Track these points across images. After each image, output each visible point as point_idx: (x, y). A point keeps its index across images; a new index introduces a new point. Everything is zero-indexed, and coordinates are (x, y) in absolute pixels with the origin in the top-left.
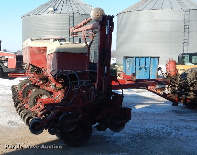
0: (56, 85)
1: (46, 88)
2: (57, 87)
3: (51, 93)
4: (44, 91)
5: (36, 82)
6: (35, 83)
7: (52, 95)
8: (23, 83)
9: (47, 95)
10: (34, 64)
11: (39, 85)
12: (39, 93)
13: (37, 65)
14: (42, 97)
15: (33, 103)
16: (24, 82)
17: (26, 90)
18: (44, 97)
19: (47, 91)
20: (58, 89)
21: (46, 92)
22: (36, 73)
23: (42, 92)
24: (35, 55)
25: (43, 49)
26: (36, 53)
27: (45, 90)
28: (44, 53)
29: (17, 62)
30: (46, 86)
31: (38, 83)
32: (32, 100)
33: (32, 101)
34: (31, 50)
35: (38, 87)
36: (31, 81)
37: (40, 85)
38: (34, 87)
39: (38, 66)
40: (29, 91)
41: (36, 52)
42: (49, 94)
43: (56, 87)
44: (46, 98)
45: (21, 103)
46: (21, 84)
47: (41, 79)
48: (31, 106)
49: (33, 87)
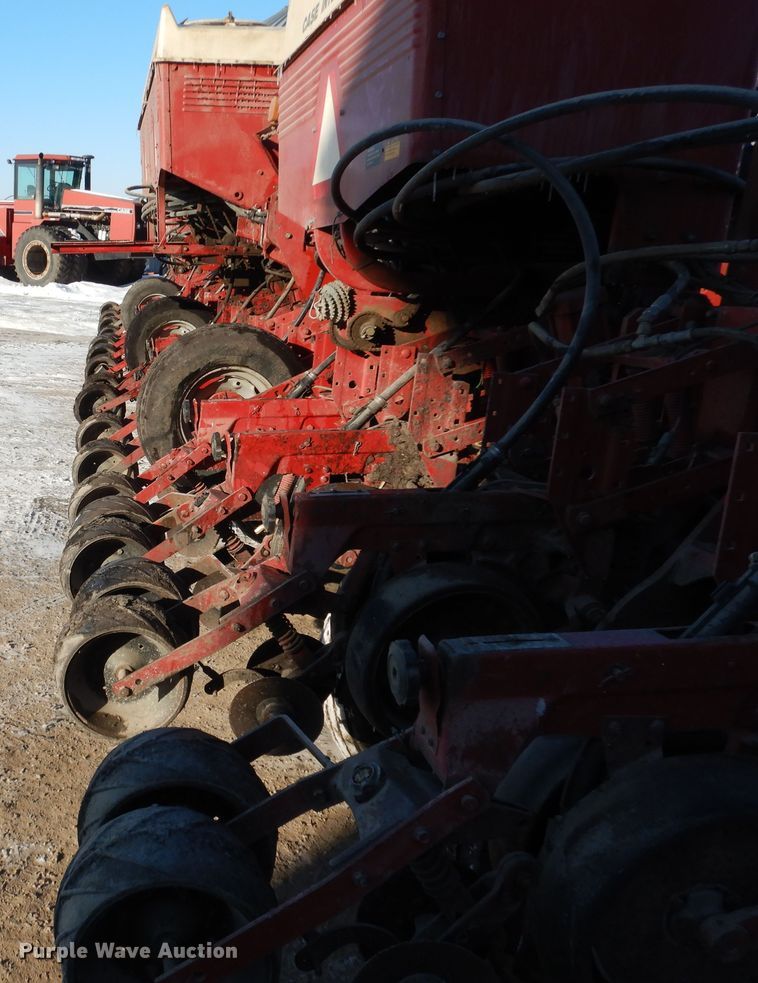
0: (352, 293)
1: (255, 321)
2: (365, 316)
3: (297, 358)
4: (248, 344)
5: (197, 288)
6: (194, 291)
7: (310, 374)
8: (142, 295)
9: (266, 371)
10: (192, 175)
11: (210, 302)
12: (212, 352)
13: (208, 182)
14: (233, 382)
15: (168, 421)
16: (144, 290)
17: (146, 327)
18: (248, 384)
19: (266, 338)
20: (368, 330)
21: (259, 348)
22: (198, 238)
23: (231, 351)
24: (199, 116)
25: (246, 76)
26: (205, 103)
27: (253, 337)
28: (254, 104)
29: (139, 226)
30: (249, 305)
31: (207, 295)
32: (159, 402)
33: (162, 408)
34: (175, 86)
35: (207, 312)
36: (176, 284)
37: (214, 304)
38: (187, 312)
39: (210, 185)
40: (161, 333)
41: (200, 96)
42: (281, 367)
43: (351, 313)
44: (262, 389)
45: (109, 395)
46: (134, 299)
47: (222, 273)
48: (152, 439)
49: (182, 312)
